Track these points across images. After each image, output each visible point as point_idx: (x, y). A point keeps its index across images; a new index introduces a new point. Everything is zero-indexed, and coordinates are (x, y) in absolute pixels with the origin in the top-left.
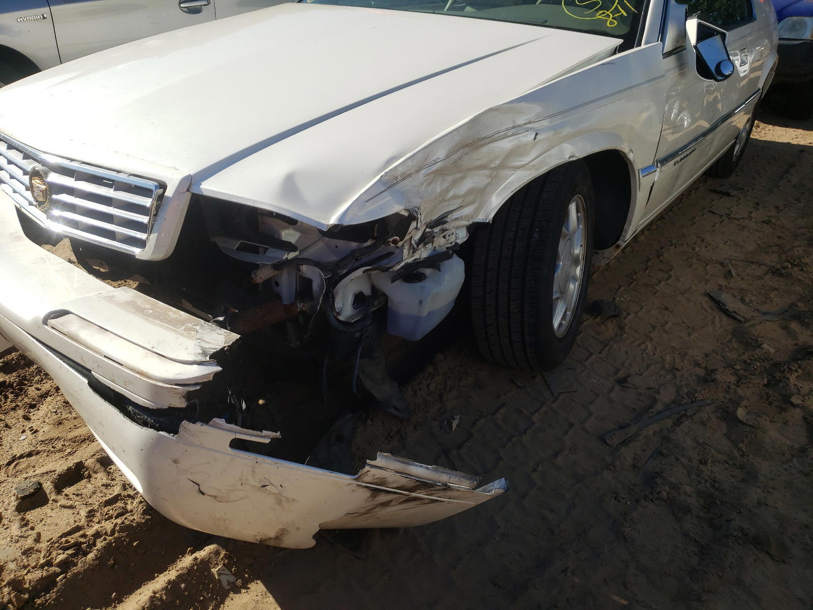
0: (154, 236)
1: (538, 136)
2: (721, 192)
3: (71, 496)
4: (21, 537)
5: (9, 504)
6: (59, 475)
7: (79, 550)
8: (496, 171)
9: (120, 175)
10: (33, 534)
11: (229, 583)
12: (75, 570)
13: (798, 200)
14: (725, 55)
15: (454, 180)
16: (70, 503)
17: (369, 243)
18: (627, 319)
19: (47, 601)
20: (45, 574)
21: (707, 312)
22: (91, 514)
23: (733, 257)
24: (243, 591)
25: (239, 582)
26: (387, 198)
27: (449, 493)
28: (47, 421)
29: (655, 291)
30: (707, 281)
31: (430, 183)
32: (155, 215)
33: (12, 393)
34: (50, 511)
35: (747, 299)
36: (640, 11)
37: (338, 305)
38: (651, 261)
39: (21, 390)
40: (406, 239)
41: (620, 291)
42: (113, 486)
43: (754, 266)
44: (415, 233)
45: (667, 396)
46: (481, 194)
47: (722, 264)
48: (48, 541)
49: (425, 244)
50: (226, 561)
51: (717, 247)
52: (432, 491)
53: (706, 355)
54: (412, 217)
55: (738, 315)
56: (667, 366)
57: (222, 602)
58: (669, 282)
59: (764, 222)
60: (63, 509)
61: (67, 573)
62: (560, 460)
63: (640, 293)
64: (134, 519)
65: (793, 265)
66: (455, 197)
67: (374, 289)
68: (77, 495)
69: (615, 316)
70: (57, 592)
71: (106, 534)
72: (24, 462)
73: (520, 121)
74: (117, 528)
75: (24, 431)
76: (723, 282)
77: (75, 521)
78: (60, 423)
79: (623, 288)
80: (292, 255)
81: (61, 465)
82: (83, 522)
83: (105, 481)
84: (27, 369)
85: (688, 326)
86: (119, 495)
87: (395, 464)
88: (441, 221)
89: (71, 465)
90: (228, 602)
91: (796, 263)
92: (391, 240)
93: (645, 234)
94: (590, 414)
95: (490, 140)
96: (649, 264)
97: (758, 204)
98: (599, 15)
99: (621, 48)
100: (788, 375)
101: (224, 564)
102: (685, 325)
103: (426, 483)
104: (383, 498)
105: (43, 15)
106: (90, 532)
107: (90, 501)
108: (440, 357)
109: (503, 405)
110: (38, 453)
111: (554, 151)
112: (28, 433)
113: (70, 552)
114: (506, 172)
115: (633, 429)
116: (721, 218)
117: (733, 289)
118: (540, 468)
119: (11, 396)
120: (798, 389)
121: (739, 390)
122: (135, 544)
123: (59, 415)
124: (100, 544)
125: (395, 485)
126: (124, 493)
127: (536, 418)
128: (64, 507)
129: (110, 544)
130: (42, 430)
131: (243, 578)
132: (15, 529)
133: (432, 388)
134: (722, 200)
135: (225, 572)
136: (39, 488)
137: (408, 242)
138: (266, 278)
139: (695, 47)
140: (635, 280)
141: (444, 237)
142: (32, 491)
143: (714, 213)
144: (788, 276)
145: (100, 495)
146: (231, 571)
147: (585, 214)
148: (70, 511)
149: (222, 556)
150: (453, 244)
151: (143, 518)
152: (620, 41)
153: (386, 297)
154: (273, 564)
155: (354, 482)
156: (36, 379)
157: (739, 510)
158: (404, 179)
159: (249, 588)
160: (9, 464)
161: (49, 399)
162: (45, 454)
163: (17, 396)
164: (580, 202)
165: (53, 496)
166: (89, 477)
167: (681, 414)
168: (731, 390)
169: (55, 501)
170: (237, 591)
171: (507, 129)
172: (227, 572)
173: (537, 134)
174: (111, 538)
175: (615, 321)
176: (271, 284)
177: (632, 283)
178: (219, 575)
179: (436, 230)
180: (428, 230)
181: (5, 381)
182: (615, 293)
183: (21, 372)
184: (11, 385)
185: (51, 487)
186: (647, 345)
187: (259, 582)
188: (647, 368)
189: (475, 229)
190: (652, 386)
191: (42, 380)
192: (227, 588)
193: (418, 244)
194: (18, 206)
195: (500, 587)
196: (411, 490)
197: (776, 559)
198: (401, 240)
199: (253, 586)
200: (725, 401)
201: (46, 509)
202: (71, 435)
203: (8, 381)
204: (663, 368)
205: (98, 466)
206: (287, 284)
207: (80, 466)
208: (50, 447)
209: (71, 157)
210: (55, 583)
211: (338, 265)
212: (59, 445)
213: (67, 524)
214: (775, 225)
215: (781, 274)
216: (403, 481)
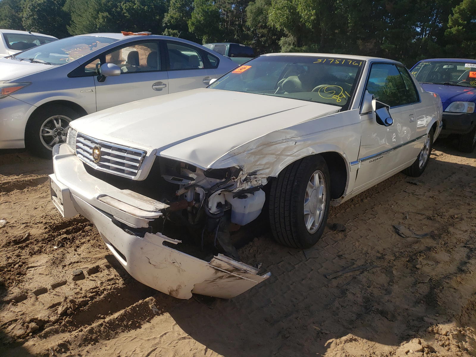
0: (140, 171)
1: (296, 143)
2: (412, 183)
3: (94, 277)
4: (74, 288)
5: (70, 277)
6: (89, 269)
7: (98, 294)
8: (279, 156)
9: (129, 148)
10: (80, 288)
11: (156, 312)
12: (96, 300)
13: (451, 189)
14: (389, 115)
15: (260, 158)
16: (94, 279)
17: (223, 180)
18: (349, 233)
19: (84, 309)
20: (84, 300)
21: (390, 232)
22: (102, 283)
23: (410, 211)
24: (161, 315)
25: (160, 312)
26: (230, 160)
27: (246, 275)
28: (84, 251)
29: (366, 222)
30: (393, 220)
31: (249, 157)
32: (142, 163)
33: (69, 242)
34: (86, 281)
35: (411, 228)
36: (351, 96)
37: (210, 205)
38: (368, 210)
39: (73, 241)
40: (238, 178)
41: (349, 221)
42: (111, 275)
43: (419, 215)
44: (242, 176)
45: (360, 263)
46: (272, 164)
47: (403, 214)
48: (85, 290)
49: (247, 182)
50: (155, 303)
51: (403, 207)
52: (239, 273)
53: (384, 249)
54: (241, 169)
55: (404, 235)
56: (364, 252)
57: (152, 318)
58: (374, 219)
59: (430, 197)
60: (91, 281)
61: (92, 300)
62: (303, 282)
63: (358, 223)
64: (119, 286)
65: (438, 215)
66: (260, 165)
67: (226, 201)
68: (96, 277)
69: (343, 231)
70: (88, 307)
71: (108, 289)
72: (75, 265)
73: (288, 136)
74: (113, 288)
75: (75, 255)
76: (401, 221)
77: (96, 285)
78: (90, 253)
79: (350, 220)
80: (192, 182)
81: (91, 266)
82: (99, 285)
83: (108, 273)
84: (76, 234)
85: (379, 238)
86: (113, 278)
87: (225, 259)
88: (254, 173)
89: (94, 266)
90: (155, 318)
91: (440, 215)
92: (232, 178)
93: (368, 199)
94: (322, 267)
95: (275, 143)
96: (366, 211)
97: (430, 189)
98: (334, 97)
99: (341, 110)
100: (418, 257)
101: (154, 304)
102: (377, 237)
103: (237, 268)
104: (220, 274)
105: (92, 90)
106: (101, 289)
107: (102, 279)
108: (256, 239)
109: (283, 261)
110: (81, 262)
111: (304, 150)
112: (77, 255)
113: (94, 294)
114: (283, 157)
115: (340, 273)
116: (409, 194)
117: (406, 224)
118: (294, 284)
119: (69, 243)
120: (421, 263)
121: (394, 263)
122: (119, 295)
123: (89, 250)
124: (105, 292)
125: (225, 268)
126: (115, 278)
127: (296, 266)
128: (92, 280)
129: (109, 293)
130: (83, 254)
131: (162, 311)
132: (72, 286)
133: (251, 251)
134: (412, 186)
135: (154, 307)
136: (82, 273)
137: (240, 179)
138: (181, 194)
139: (375, 111)
140: (357, 217)
141: (256, 181)
142: (79, 273)
143: (406, 192)
144: (434, 220)
145: (105, 278)
146: (157, 307)
147: (324, 180)
148: (94, 282)
149: (154, 301)
150: (260, 184)
151: (123, 286)
152: (341, 108)
153: (231, 205)
154: (174, 307)
155: (208, 264)
156: (79, 237)
157: (379, 303)
158: (238, 154)
159: (163, 315)
160: (69, 265)
161: (85, 244)
162: (84, 262)
163: (71, 243)
164: (320, 174)
165: (87, 276)
166: (101, 271)
167: (364, 269)
168: (391, 262)
169: (88, 278)
170: (158, 314)
171: (282, 140)
172: (155, 307)
173: (296, 142)
174: (110, 291)
175: (343, 233)
176: (184, 196)
177: (355, 218)
178: (152, 308)
179: (252, 177)
180: (248, 176)
181: (67, 237)
182: (346, 222)
183: (73, 235)
184: (69, 239)
185: (86, 273)
186: (356, 244)
187: (168, 313)
188: (354, 252)
189: (271, 180)
190: (354, 259)
191: (82, 238)
192: (155, 313)
193: (244, 181)
194: (85, 162)
195: (268, 321)
196: (231, 271)
197: (389, 319)
198: (236, 178)
199: (165, 314)
200: (387, 266)
201: (84, 281)
202: (94, 257)
203: (68, 237)
204: (362, 253)
205: (105, 267)
206: (190, 196)
207: (98, 267)
208: (86, 260)
209: (111, 142)
210: (88, 304)
211: (211, 189)
212: (89, 260)
213: (93, 286)
214: (436, 199)
215: (431, 219)
216: (228, 267)
